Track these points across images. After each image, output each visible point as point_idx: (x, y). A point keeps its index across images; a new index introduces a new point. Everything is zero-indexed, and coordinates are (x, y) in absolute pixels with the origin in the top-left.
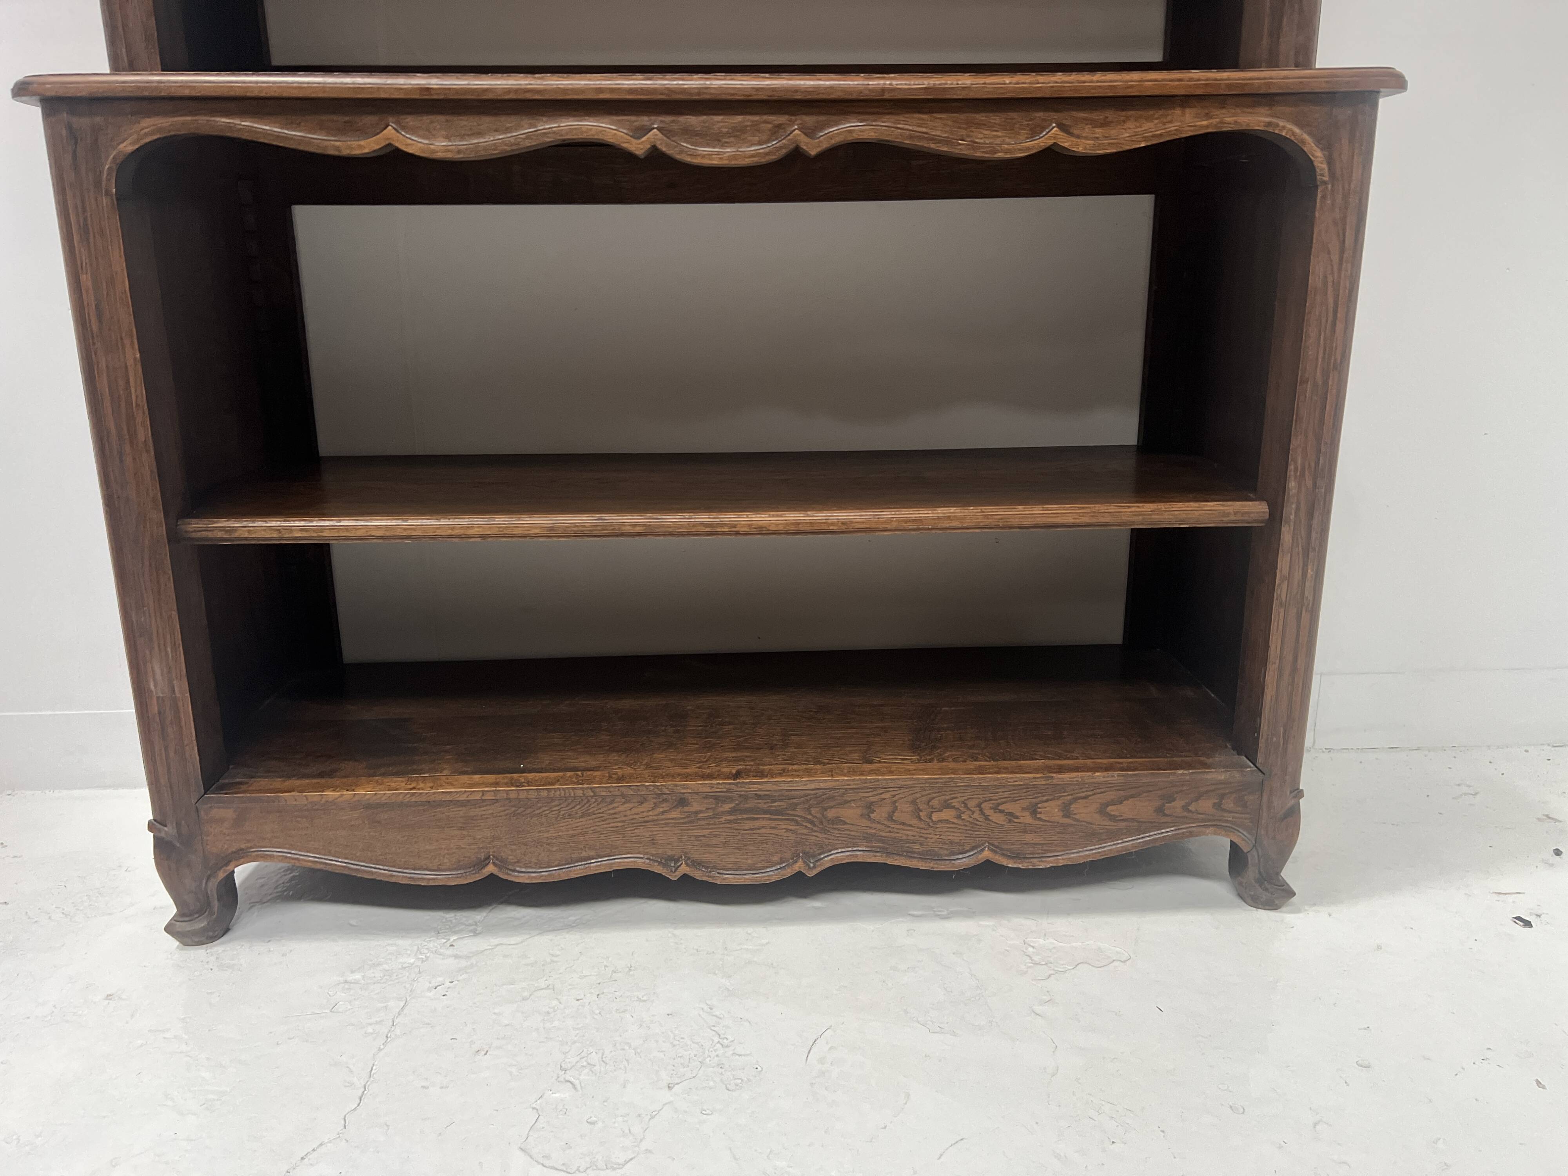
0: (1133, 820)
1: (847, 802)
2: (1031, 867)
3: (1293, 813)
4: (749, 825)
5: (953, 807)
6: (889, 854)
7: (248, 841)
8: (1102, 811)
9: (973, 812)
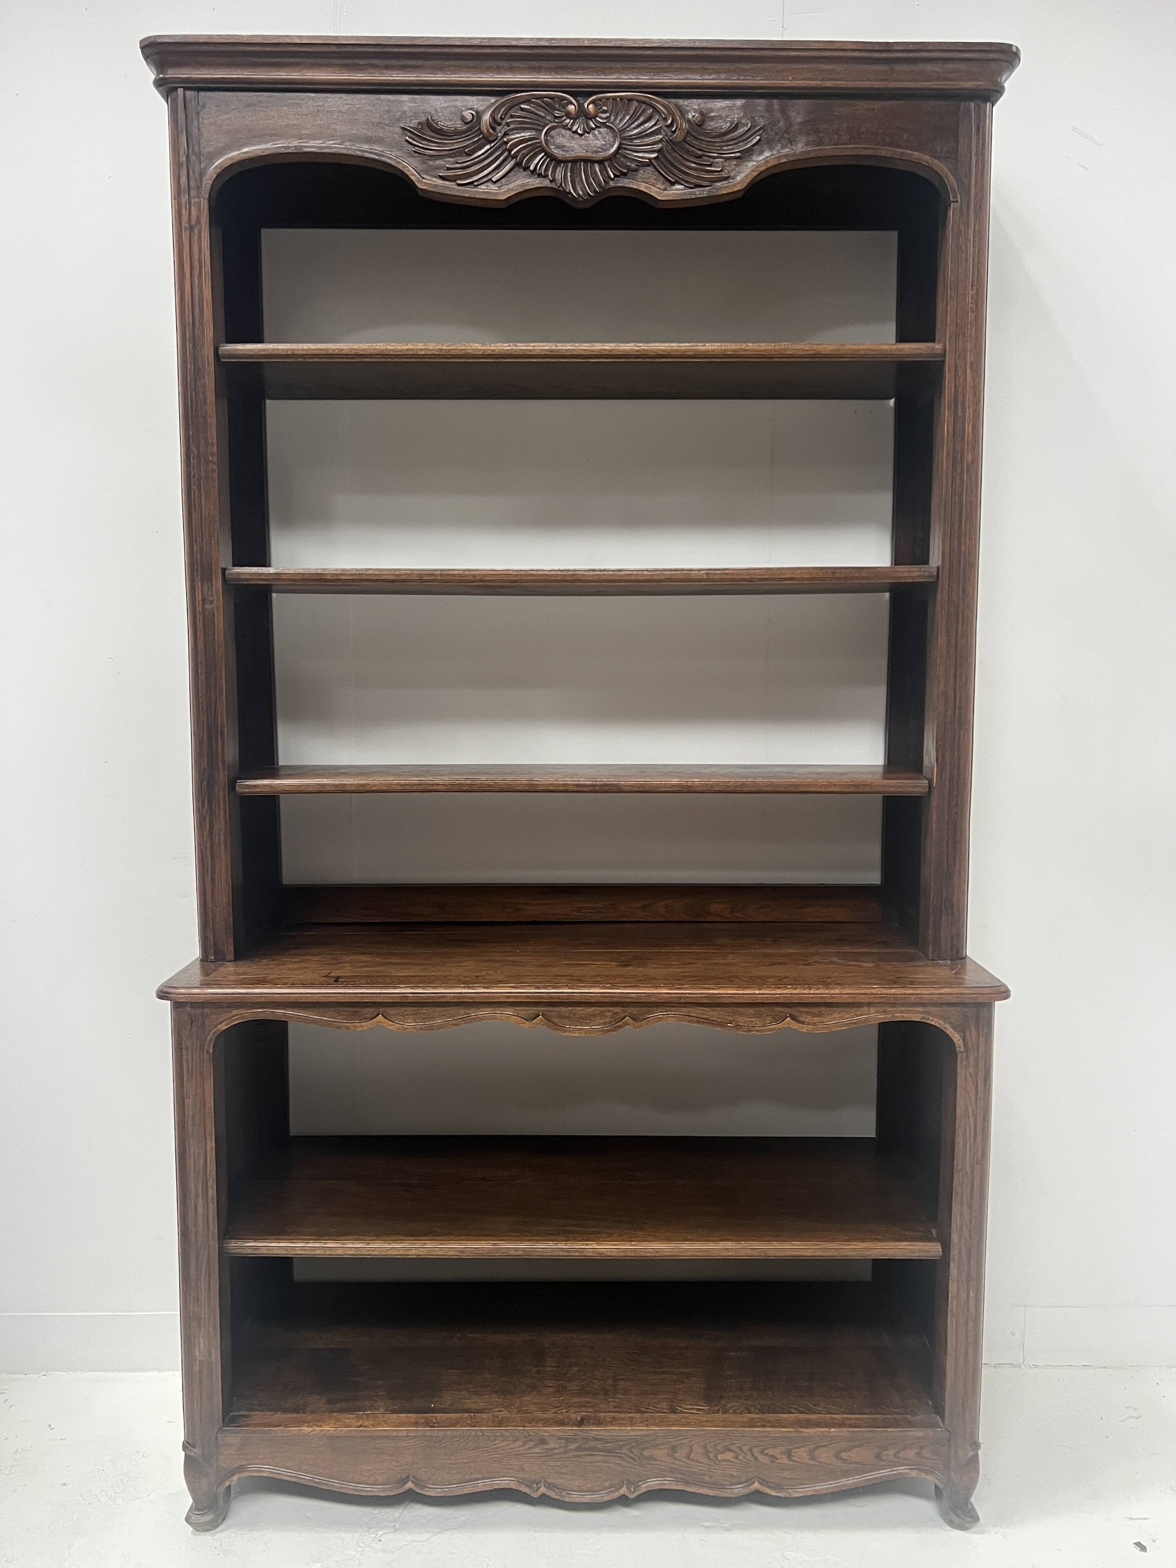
0: (860, 1463)
1: (659, 1445)
2: (787, 1496)
3: (974, 1460)
4: (589, 1459)
5: (733, 1451)
6: (688, 1483)
7: (247, 1460)
8: (837, 1456)
9: (747, 1455)
